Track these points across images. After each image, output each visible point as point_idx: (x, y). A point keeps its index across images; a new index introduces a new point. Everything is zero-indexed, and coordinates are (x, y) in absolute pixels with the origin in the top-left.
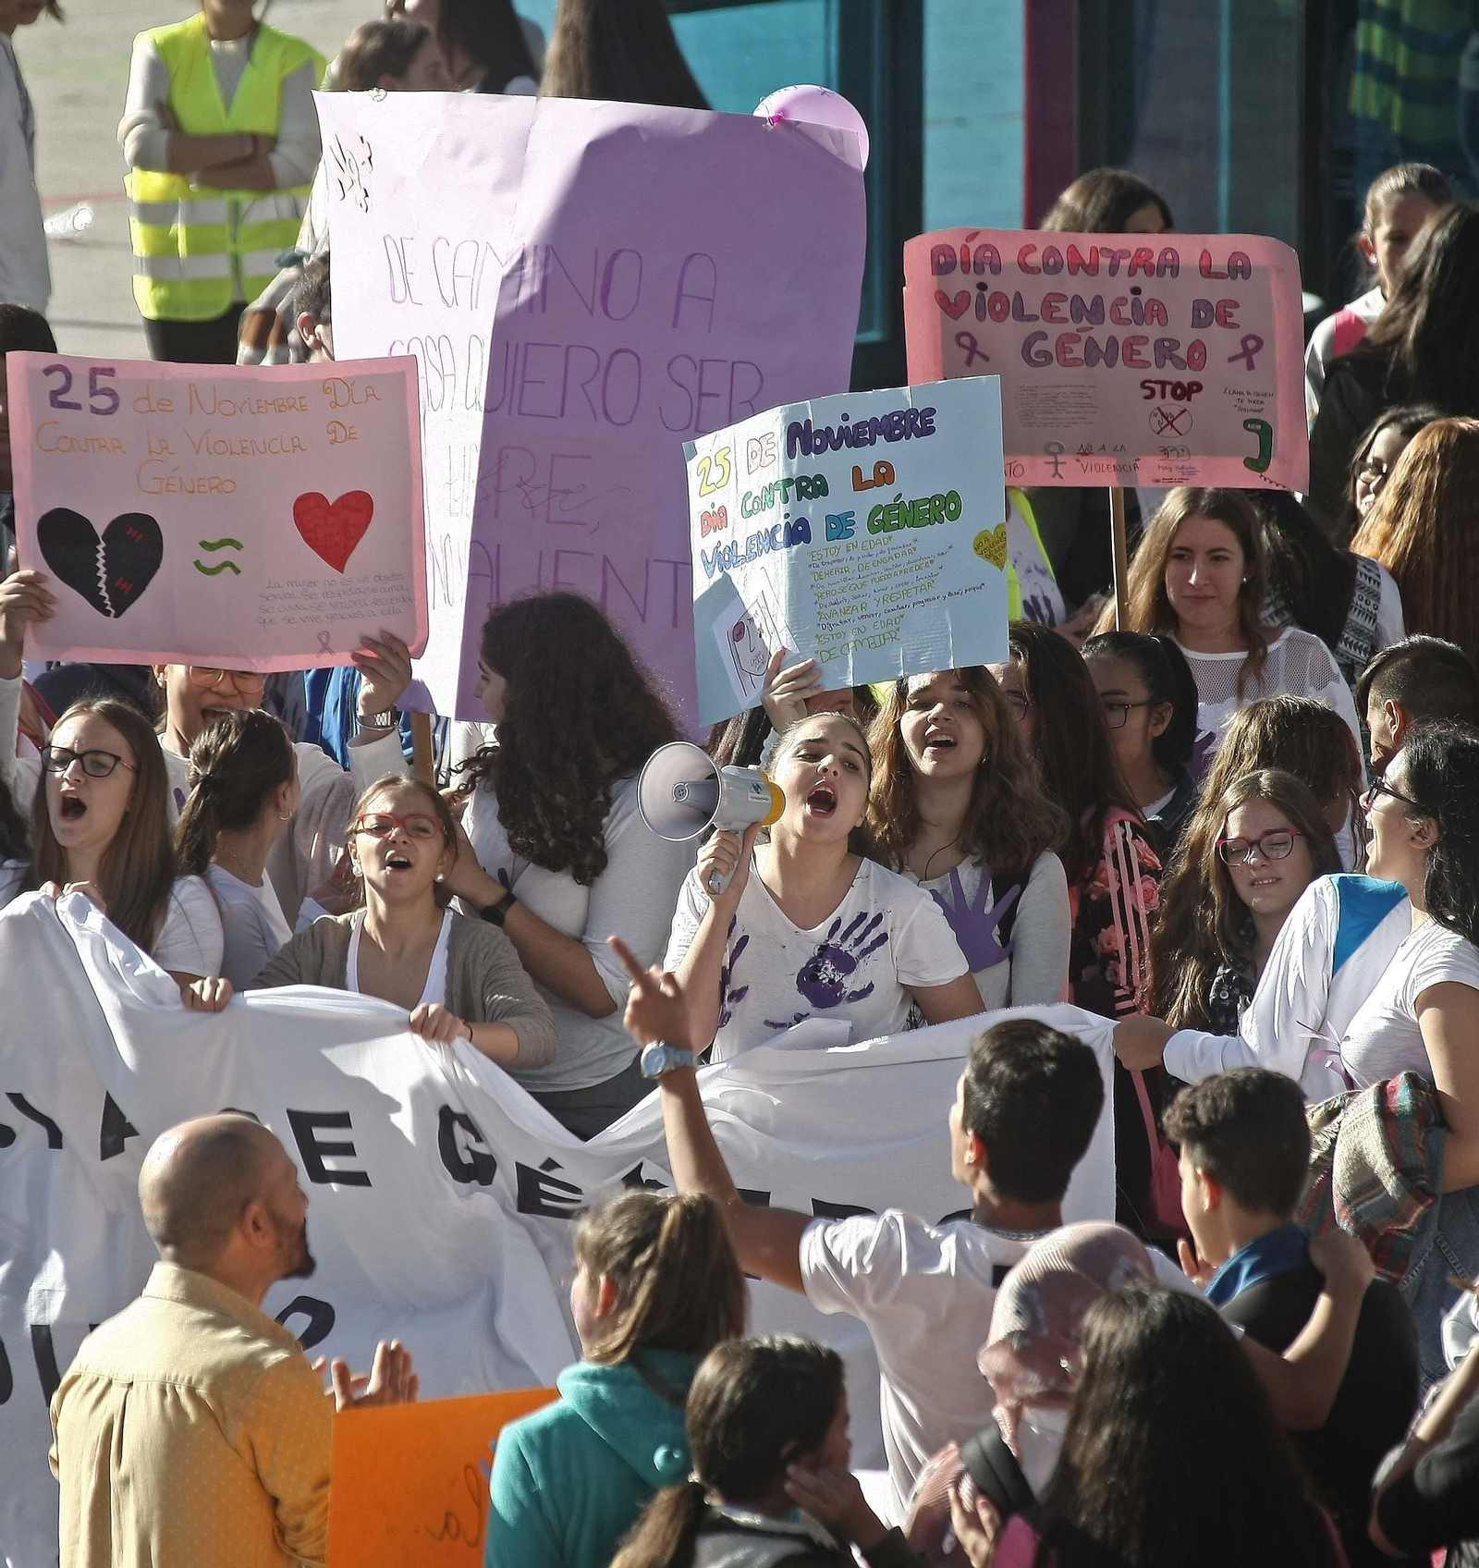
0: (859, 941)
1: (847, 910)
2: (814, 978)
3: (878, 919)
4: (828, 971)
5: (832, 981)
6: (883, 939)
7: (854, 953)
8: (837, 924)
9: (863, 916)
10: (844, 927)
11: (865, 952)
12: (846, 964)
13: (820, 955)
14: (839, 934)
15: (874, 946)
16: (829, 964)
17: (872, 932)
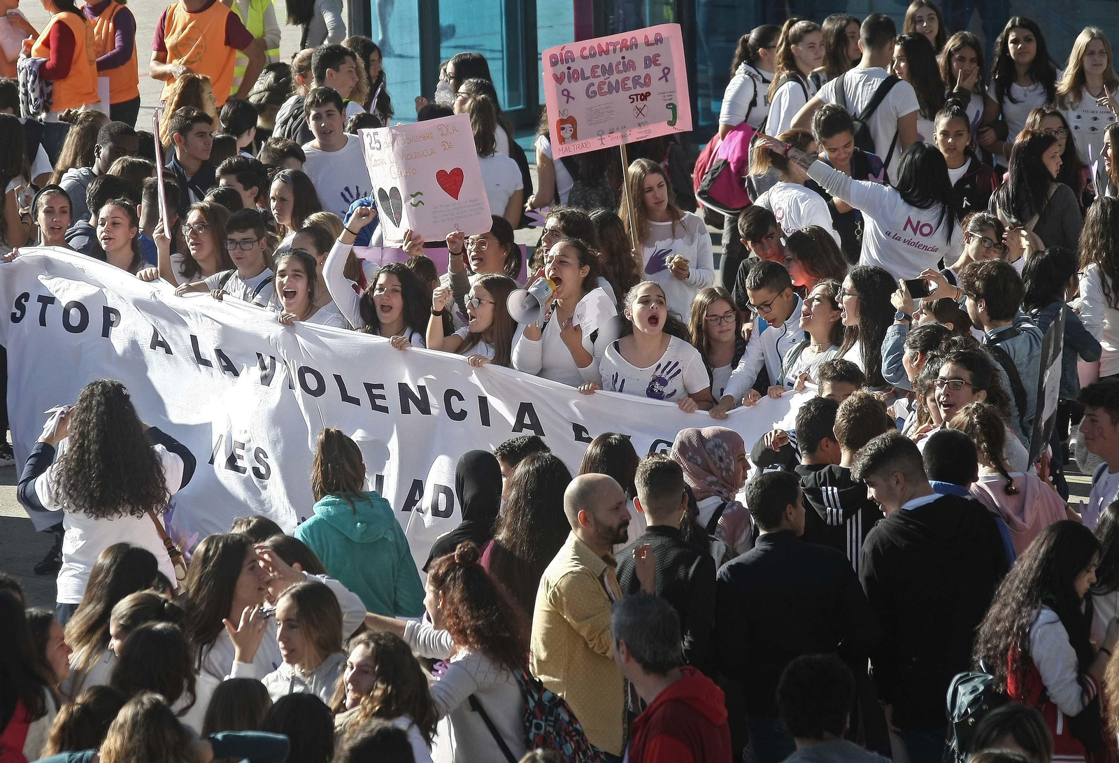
0: (668, 373)
1: (663, 361)
2: (653, 390)
3: (677, 363)
4: (657, 387)
5: (659, 391)
6: (679, 371)
7: (667, 378)
8: (659, 366)
9: (670, 363)
10: (662, 367)
11: (671, 377)
12: (664, 382)
13: (653, 381)
14: (660, 370)
15: (675, 375)
16: (657, 384)
17: (674, 369)
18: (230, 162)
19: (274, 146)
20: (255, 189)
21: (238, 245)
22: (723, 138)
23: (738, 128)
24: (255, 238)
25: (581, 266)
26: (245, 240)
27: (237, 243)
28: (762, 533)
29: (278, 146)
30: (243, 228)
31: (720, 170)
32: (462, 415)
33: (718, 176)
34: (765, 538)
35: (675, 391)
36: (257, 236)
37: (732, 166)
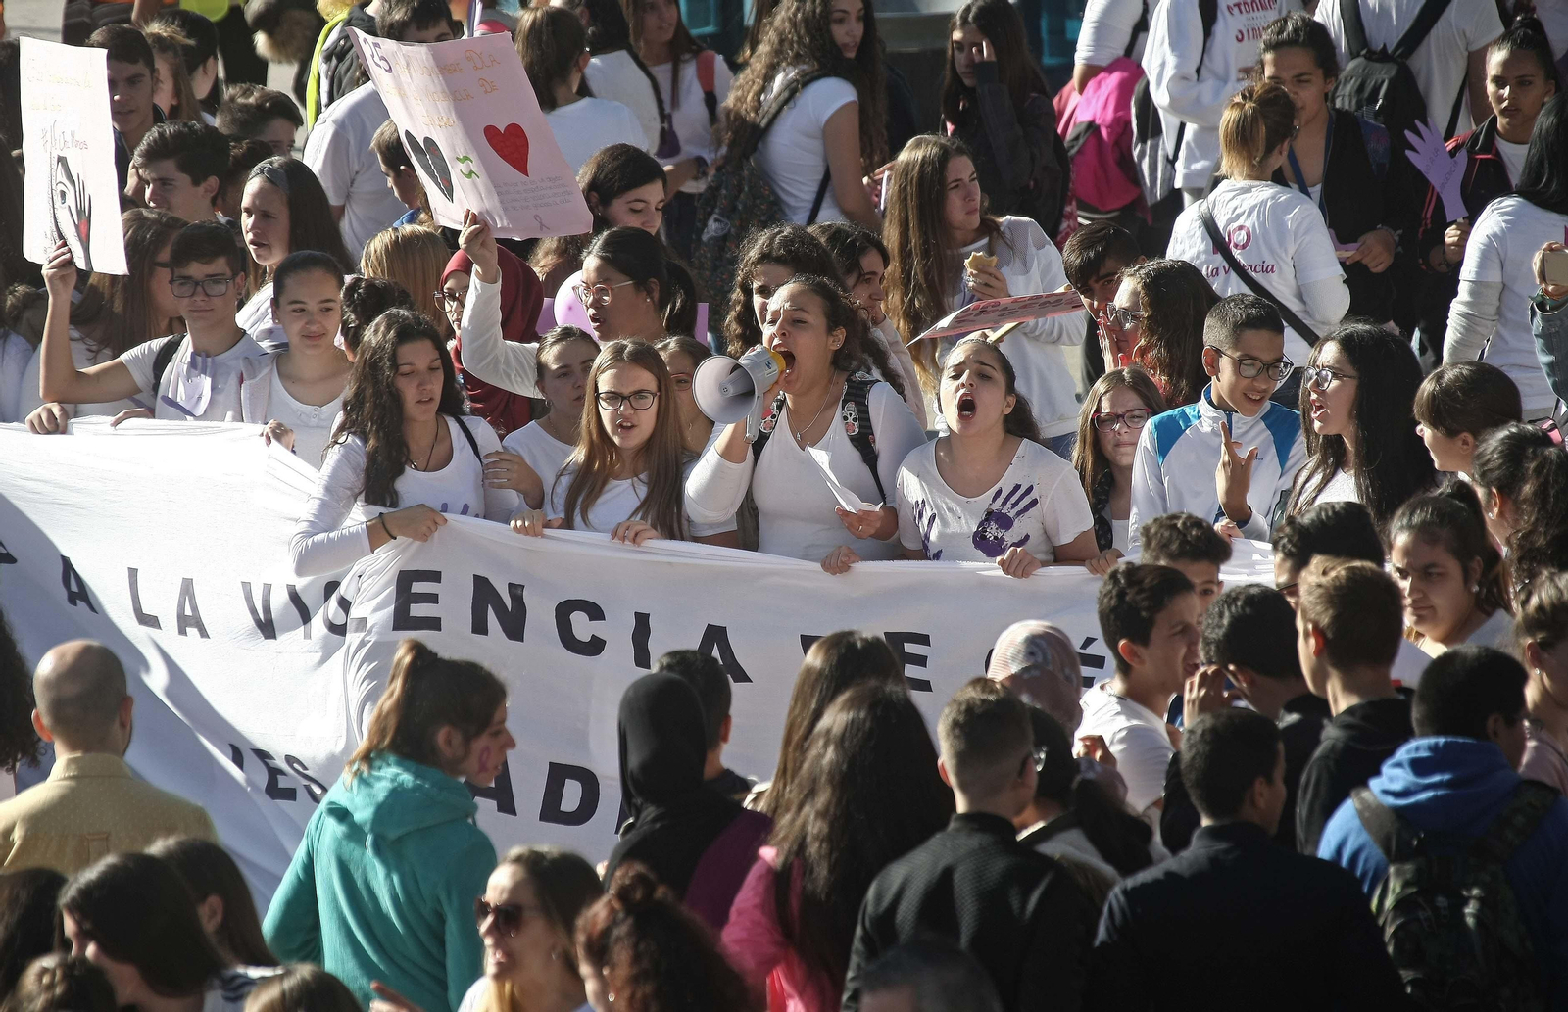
0: (1014, 505)
1: (1006, 484)
2: (984, 537)
3: (1030, 489)
4: (993, 531)
5: (996, 538)
6: (1034, 502)
7: (1012, 514)
8: (999, 492)
9: (1018, 487)
10: (1004, 495)
11: (1019, 514)
12: (1006, 523)
13: (986, 520)
14: (1000, 500)
15: (1027, 509)
16: (993, 525)
17: (1025, 498)
18: (161, 135)
19: (241, 100)
20: (213, 181)
21: (199, 289)
22: (1082, 89)
23: (1110, 69)
24: (229, 273)
25: (831, 329)
26: (214, 278)
27: (197, 284)
28: (1206, 822)
29: (251, 100)
30: (207, 257)
31: (1081, 141)
32: (595, 646)
33: (1079, 152)
34: (1211, 832)
35: (1027, 537)
36: (232, 270)
37: (1104, 132)
